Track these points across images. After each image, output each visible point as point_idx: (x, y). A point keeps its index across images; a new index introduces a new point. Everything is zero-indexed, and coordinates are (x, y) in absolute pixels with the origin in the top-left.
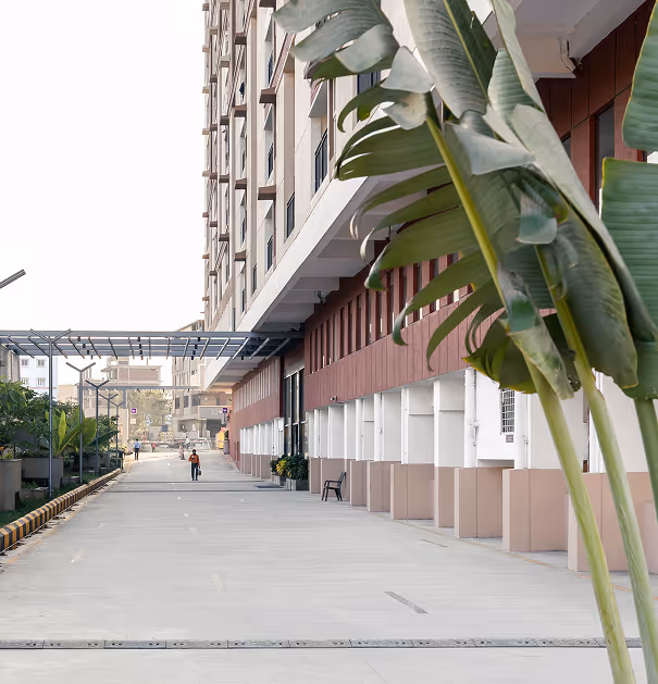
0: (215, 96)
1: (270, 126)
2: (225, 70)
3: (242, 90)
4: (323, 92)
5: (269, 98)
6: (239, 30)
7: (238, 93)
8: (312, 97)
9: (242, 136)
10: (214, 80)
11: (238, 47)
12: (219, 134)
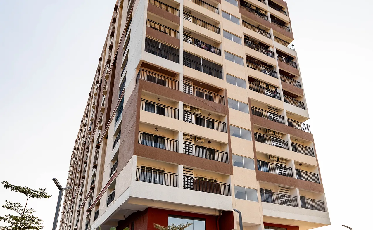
0: (66, 206)
1: (78, 216)
2: (69, 202)
3: (73, 207)
4: (89, 215)
5: (79, 211)
6: (74, 196)
7: (72, 208)
8: (87, 214)
9: (72, 216)
10: (66, 203)
11: (73, 199)
12: (66, 214)
